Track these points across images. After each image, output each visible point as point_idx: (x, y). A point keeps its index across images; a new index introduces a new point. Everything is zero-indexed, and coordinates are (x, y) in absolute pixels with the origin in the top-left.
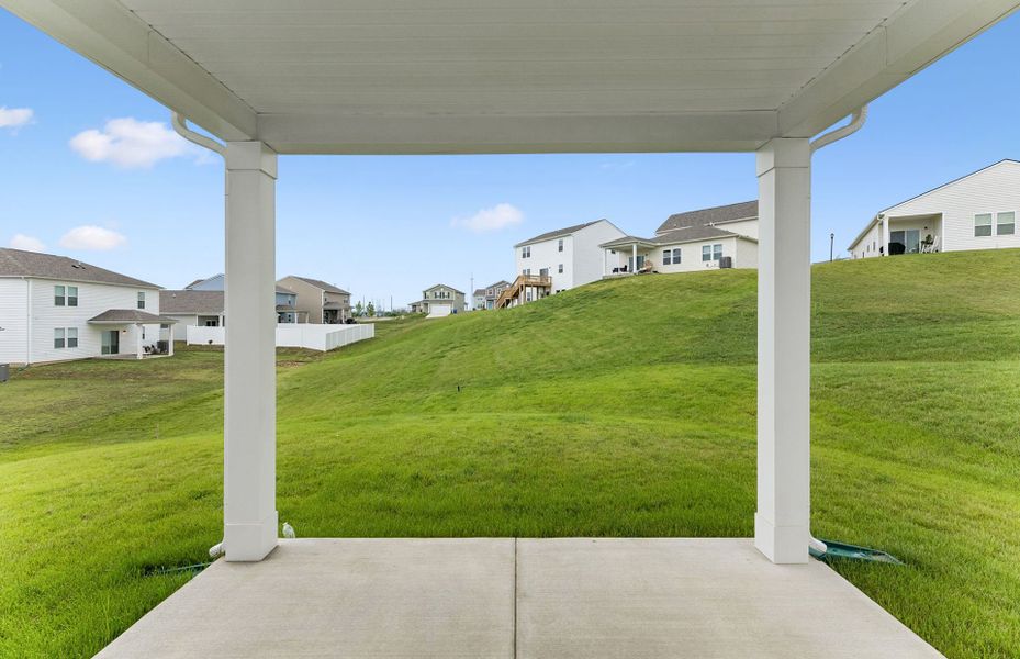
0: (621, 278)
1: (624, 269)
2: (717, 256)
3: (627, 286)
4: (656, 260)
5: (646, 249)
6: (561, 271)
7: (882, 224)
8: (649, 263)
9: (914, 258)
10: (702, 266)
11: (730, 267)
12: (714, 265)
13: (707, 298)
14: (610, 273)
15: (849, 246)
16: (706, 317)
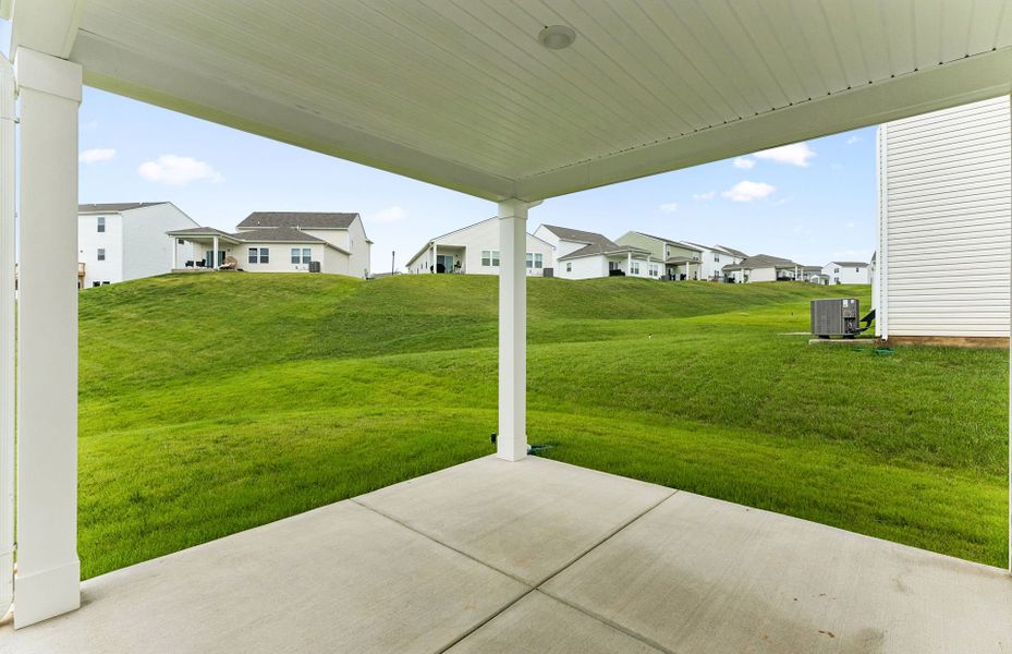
0: (199, 274)
1: (201, 264)
2: (306, 260)
3: (210, 283)
4: (241, 257)
5: (228, 243)
6: (101, 257)
7: (432, 249)
8: (231, 259)
9: (452, 277)
10: (291, 268)
11: (319, 271)
12: (303, 268)
13: (308, 299)
14: (182, 267)
15: (407, 263)
16: (315, 317)
